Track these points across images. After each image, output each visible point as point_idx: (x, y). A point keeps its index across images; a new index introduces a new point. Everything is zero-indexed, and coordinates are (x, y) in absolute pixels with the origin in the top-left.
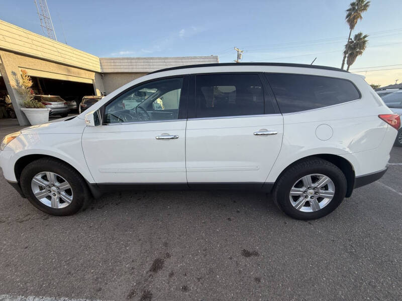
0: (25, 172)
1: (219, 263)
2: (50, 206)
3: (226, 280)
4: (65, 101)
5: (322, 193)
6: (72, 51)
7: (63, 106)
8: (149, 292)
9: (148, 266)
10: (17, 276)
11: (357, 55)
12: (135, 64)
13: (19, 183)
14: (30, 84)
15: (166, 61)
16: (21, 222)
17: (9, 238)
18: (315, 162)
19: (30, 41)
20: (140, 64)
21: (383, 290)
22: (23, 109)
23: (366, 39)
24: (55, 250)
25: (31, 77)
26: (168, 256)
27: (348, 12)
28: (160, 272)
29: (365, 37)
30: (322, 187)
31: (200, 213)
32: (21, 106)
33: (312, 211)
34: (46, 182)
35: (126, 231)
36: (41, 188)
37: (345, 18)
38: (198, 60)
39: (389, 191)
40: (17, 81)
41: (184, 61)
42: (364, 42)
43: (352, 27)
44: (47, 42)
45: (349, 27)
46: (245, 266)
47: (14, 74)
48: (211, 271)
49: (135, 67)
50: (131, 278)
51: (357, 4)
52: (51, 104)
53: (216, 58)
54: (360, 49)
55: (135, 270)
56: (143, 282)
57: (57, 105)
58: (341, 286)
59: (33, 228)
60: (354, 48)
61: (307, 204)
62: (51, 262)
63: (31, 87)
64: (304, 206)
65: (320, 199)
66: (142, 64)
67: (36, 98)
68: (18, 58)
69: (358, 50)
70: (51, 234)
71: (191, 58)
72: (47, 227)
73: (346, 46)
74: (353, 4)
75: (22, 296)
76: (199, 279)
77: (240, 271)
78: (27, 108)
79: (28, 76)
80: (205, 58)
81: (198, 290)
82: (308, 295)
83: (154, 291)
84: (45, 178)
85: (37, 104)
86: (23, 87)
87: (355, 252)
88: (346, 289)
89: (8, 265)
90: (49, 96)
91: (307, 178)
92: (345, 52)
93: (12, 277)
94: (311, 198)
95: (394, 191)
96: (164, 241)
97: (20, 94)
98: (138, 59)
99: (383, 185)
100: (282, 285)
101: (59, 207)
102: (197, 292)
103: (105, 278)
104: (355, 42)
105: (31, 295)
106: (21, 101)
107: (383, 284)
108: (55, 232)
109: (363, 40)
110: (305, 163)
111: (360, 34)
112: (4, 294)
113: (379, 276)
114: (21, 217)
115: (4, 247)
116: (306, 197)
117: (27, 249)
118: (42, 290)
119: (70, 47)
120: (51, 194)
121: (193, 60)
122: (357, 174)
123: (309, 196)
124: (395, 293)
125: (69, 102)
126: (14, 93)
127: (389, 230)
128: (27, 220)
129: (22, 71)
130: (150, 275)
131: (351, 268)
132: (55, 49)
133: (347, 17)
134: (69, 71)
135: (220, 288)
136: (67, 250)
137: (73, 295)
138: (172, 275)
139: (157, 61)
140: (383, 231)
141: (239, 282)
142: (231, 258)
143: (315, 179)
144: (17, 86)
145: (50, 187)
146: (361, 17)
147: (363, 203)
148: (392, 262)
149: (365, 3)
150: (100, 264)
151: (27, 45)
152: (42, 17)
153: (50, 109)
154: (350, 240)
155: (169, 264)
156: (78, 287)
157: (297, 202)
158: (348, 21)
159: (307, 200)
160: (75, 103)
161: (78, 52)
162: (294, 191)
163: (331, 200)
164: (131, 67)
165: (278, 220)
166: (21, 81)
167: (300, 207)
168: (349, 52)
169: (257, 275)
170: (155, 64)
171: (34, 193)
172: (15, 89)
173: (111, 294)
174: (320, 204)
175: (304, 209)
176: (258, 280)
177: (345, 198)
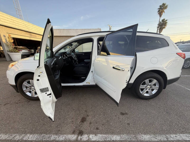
0: (20, 80)
1: (111, 118)
2: (31, 96)
3: (114, 125)
4: (29, 49)
5: (153, 87)
6: (32, 26)
7: (27, 51)
8: (82, 131)
9: (79, 120)
10: (20, 126)
11: (163, 29)
12: (62, 32)
13: (16, 85)
14: (12, 41)
15: (77, 31)
16: (17, 103)
17: (13, 111)
18: (151, 73)
19: (12, 21)
20: (64, 32)
21: (181, 126)
22: (8, 53)
23: (167, 21)
24: (35, 115)
25: (13, 38)
26: (88, 116)
27: (158, 10)
28: (85, 123)
29: (166, 20)
30: (153, 85)
31: (99, 97)
32: (8, 51)
33: (149, 95)
34: (29, 85)
35: (67, 106)
36: (27, 87)
37: (157, 12)
38: (92, 30)
39: (181, 87)
40: (6, 40)
41: (85, 31)
42: (166, 23)
43: (160, 16)
44: (20, 21)
45: (159, 16)
46: (122, 119)
47: (4, 36)
48: (108, 121)
49: (62, 33)
50: (72, 125)
51: (162, 6)
52: (22, 51)
53: (100, 29)
54: (164, 26)
55: (74, 122)
56: (78, 127)
57: (25, 51)
58: (164, 125)
59: (23, 106)
60: (162, 26)
61: (147, 92)
62: (35, 120)
63: (13, 43)
64: (146, 93)
65: (153, 90)
66: (66, 32)
67: (15, 48)
68: (6, 29)
69: (163, 26)
70: (32, 108)
71: (89, 29)
72: (30, 105)
73: (158, 24)
74: (160, 6)
75: (24, 134)
76: (103, 125)
77: (120, 121)
78: (11, 52)
79: (12, 37)
80: (95, 29)
81: (103, 129)
82: (151, 129)
83: (84, 130)
84: (29, 83)
85: (15, 50)
86: (9, 43)
87: (169, 111)
88: (166, 126)
89: (14, 122)
90: (21, 47)
91: (147, 81)
92: (158, 27)
93: (17, 126)
94: (149, 89)
95: (183, 87)
96: (85, 110)
97: (7, 46)
98: (64, 29)
99: (178, 85)
100: (139, 126)
101: (35, 96)
102: (103, 130)
103: (61, 126)
104: (162, 23)
105: (28, 134)
106: (8, 49)
107: (181, 124)
108: (34, 107)
109: (165, 22)
110: (146, 74)
111: (164, 19)
112: (16, 134)
113: (180, 121)
114: (16, 101)
115: (11, 114)
116: (147, 89)
117: (22, 115)
118: (33, 132)
119: (31, 24)
120: (31, 90)
121: (89, 30)
122: (168, 79)
123: (148, 89)
124: (186, 127)
125: (30, 50)
126: (4, 45)
127: (182, 102)
128: (19, 103)
129: (8, 35)
130: (81, 124)
131: (167, 118)
132: (24, 25)
133: (158, 12)
134: (31, 35)
135: (113, 128)
136: (41, 114)
137: (48, 133)
138: (90, 123)
139: (73, 30)
140: (180, 103)
141: (121, 125)
142: (116, 116)
143: (150, 81)
144: (6, 42)
145: (31, 87)
146: (164, 12)
147: (170, 92)
148: (184, 115)
149: (166, 5)
150: (58, 120)
151: (11, 23)
152: (17, 10)
153: (22, 53)
154: (166, 107)
155: (89, 119)
156: (49, 130)
157: (143, 92)
158: (159, 13)
159: (147, 90)
160: (33, 50)
161: (35, 26)
162: (142, 87)
163: (157, 90)
164: (60, 33)
165: (134, 100)
166: (8, 40)
167: (144, 94)
168: (160, 27)
169: (128, 122)
170: (72, 32)
171: (24, 90)
172: (5, 43)
173: (65, 132)
174: (153, 92)
175: (146, 95)
176: (129, 124)
177: (163, 90)
